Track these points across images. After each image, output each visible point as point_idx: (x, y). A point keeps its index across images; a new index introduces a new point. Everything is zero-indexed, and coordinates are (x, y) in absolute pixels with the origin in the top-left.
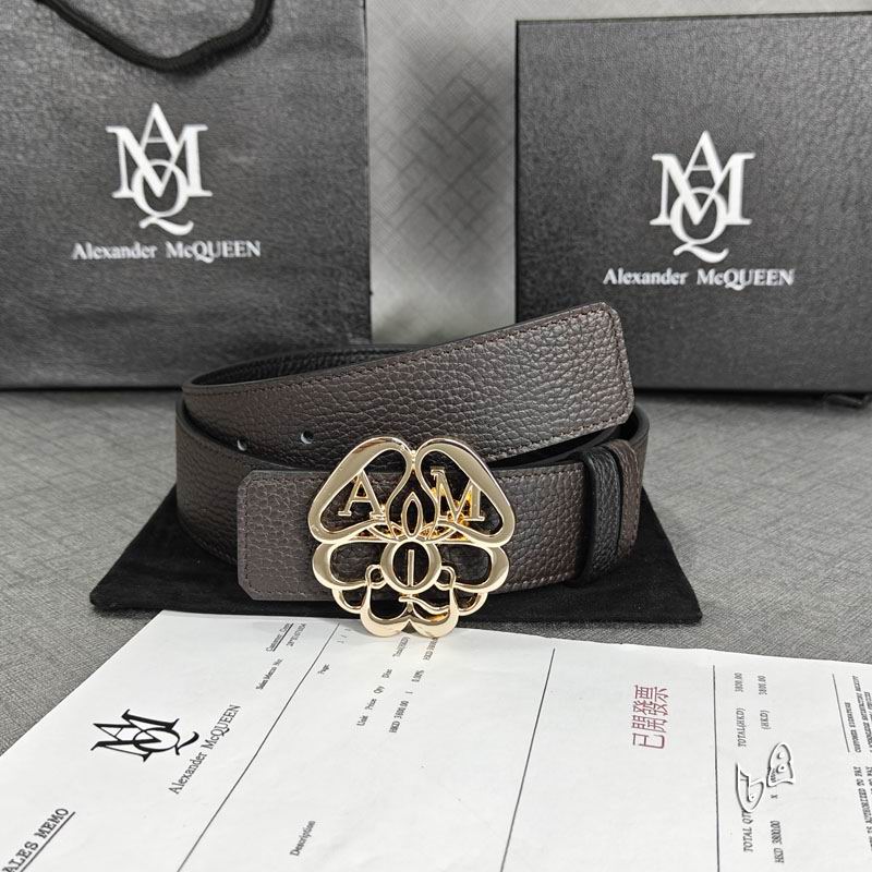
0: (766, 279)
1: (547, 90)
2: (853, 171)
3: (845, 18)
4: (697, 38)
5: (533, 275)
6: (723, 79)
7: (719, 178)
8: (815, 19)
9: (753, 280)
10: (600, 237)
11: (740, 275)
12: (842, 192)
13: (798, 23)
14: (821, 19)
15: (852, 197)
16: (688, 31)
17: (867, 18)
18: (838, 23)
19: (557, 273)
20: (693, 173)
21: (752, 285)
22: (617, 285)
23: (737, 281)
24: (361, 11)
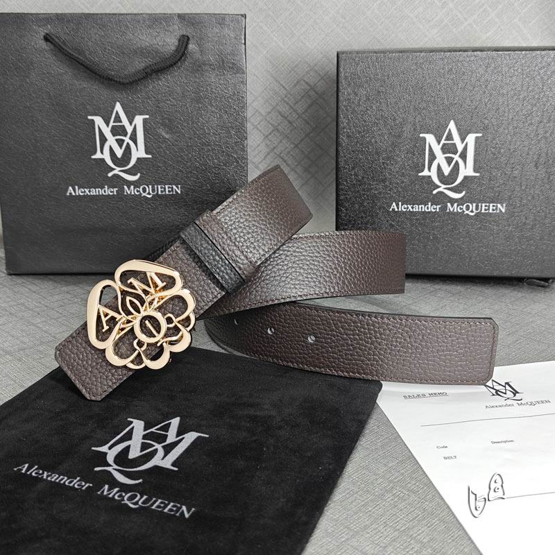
0: (489, 209)
1: (356, 94)
2: (542, 144)
3: (538, 52)
4: (448, 64)
5: (347, 205)
6: (463, 89)
7: (460, 147)
8: (519, 52)
9: (481, 210)
10: (387, 183)
11: (473, 206)
12: (535, 157)
13: (509, 55)
14: (523, 52)
15: (542, 160)
16: (442, 59)
17: (551, 52)
18: (534, 55)
19: (361, 204)
20: (444, 144)
21: (480, 213)
22: (398, 211)
23: (471, 210)
24: (243, 46)
